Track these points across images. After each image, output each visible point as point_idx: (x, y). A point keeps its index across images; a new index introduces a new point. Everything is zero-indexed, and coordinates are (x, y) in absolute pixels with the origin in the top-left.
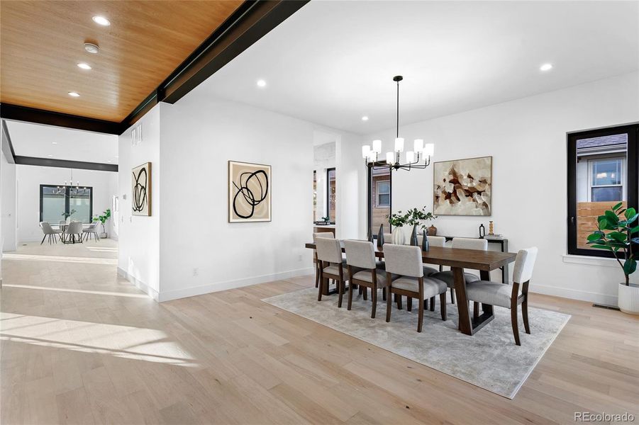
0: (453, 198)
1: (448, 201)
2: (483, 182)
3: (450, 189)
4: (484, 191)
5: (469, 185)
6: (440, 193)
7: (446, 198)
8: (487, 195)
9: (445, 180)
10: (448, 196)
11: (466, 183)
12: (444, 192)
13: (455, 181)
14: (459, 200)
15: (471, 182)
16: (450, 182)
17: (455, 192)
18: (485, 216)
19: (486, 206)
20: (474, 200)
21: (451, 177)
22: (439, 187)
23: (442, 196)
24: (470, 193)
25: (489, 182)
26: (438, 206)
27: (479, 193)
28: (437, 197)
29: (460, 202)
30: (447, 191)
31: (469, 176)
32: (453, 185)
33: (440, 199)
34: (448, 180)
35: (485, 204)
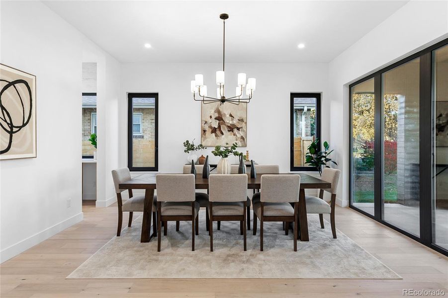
0: (218, 132)
1: (214, 134)
2: (241, 120)
3: (215, 124)
4: (242, 128)
5: (231, 122)
6: (206, 127)
7: (212, 132)
8: (244, 131)
9: (211, 117)
10: (214, 130)
11: (228, 121)
12: (211, 127)
13: (220, 118)
14: (222, 134)
15: (232, 120)
16: (215, 119)
17: (219, 127)
18: (242, 146)
19: (243, 139)
20: (234, 135)
21: (217, 115)
22: (206, 122)
23: (209, 131)
24: (231, 129)
25: (245, 121)
26: (205, 138)
27: (238, 129)
28: (205, 131)
29: (223, 136)
30: (213, 126)
31: (231, 115)
32: (218, 122)
33: (207, 132)
34: (213, 117)
35: (242, 138)
